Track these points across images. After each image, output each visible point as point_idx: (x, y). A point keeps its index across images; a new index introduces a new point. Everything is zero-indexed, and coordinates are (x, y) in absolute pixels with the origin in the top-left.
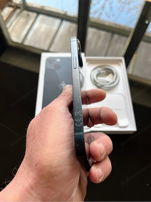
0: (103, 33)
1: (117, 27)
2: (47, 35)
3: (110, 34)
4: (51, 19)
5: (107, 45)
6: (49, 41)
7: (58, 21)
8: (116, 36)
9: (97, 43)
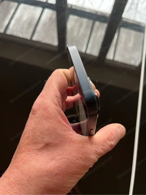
0: (85, 21)
1: (98, 14)
2: (30, 24)
3: (91, 21)
4: (32, 7)
5: (88, 33)
6: (31, 30)
7: (39, 9)
8: (97, 23)
9: (79, 30)
